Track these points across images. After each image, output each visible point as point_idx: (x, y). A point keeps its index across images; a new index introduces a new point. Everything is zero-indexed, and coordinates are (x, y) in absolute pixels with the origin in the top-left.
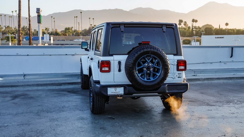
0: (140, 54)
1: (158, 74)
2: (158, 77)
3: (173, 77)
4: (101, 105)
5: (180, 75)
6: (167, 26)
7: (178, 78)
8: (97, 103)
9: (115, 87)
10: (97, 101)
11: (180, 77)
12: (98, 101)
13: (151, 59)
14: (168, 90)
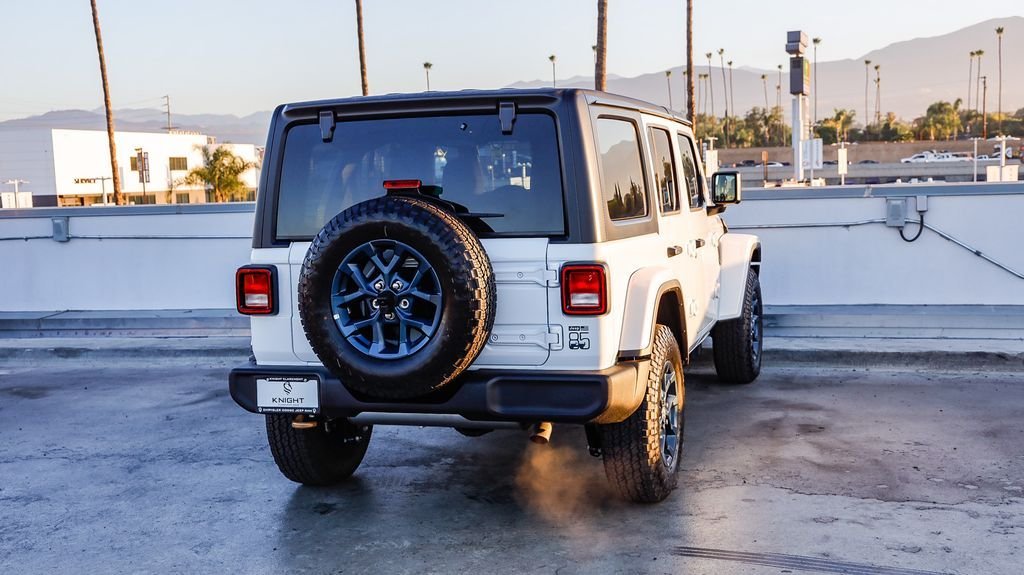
0: (342, 236)
1: (428, 330)
2: (427, 339)
3: (541, 343)
4: (294, 447)
5: (579, 335)
6: (520, 107)
7: (572, 347)
8: (278, 438)
9: (282, 376)
10: (277, 432)
11: (582, 346)
12: (281, 433)
13: (396, 258)
14: (503, 403)
